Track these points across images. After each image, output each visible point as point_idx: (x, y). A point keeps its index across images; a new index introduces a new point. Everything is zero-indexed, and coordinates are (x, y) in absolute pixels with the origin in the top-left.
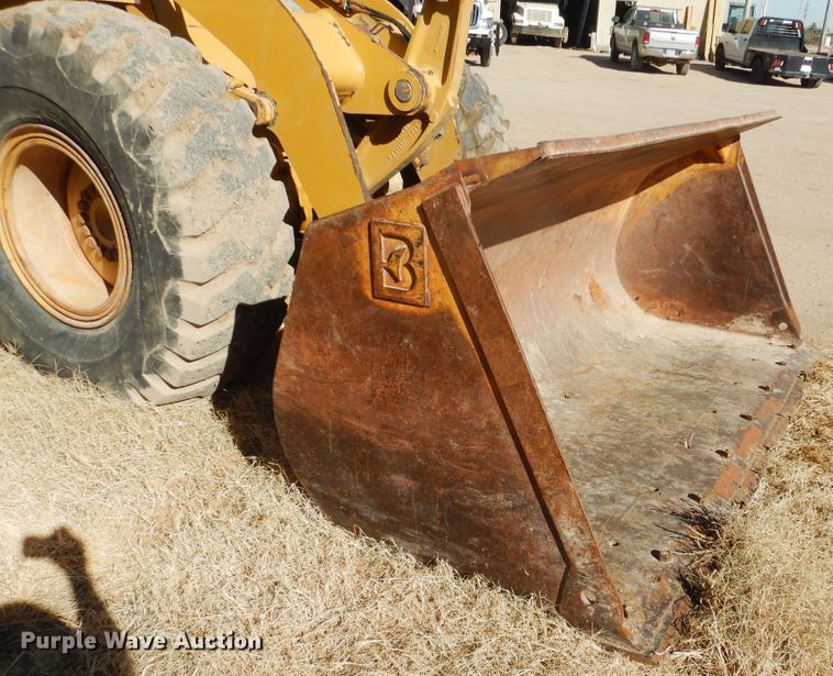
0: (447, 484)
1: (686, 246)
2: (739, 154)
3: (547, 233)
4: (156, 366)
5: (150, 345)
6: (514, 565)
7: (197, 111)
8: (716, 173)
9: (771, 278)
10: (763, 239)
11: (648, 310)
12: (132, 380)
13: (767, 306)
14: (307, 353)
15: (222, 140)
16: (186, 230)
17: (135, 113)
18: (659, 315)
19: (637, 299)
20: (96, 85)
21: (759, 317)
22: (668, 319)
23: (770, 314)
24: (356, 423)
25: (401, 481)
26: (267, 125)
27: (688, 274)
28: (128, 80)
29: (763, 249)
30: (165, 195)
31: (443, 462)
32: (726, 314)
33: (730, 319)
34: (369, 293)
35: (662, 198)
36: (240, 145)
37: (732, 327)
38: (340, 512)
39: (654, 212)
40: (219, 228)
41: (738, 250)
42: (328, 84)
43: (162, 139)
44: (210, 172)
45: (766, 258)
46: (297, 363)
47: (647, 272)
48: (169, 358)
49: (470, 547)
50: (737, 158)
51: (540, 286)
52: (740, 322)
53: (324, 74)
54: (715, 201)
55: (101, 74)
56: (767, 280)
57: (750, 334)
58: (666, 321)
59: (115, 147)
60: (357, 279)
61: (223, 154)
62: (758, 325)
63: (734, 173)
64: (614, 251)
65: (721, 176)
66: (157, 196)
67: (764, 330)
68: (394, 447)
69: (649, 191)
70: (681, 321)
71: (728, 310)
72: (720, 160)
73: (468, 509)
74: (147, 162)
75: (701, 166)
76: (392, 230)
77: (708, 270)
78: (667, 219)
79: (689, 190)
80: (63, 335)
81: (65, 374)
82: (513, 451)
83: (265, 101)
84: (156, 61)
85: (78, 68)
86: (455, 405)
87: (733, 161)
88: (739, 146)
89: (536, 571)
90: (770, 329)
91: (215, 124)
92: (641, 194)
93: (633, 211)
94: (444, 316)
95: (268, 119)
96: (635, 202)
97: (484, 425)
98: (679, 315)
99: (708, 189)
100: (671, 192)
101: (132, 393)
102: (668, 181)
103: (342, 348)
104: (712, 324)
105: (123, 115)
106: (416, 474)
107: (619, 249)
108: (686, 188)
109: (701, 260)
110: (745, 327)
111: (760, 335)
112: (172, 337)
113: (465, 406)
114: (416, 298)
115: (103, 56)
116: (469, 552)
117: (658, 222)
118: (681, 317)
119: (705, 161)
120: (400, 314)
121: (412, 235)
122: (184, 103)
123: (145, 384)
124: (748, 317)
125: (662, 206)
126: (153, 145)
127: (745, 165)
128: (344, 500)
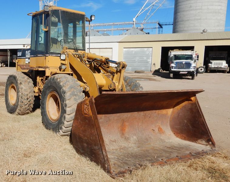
0: (90, 145)
1: (185, 121)
2: (196, 99)
3: (139, 113)
4: (61, 128)
5: (61, 125)
6: (98, 160)
7: (73, 89)
8: (191, 103)
9: (206, 129)
10: (203, 120)
11: (177, 137)
12: (58, 131)
13: (206, 137)
14: (76, 123)
15: (76, 93)
16: (67, 106)
17: (64, 89)
18: (179, 138)
19: (174, 134)
20: (61, 85)
21: (204, 140)
22: (182, 139)
23: (207, 139)
24: (80, 135)
25: (85, 145)
26: (88, 91)
27: (186, 127)
28: (64, 84)
29: (204, 122)
30: (66, 101)
31: (90, 141)
32: (196, 139)
33: (197, 140)
34: (83, 113)
35: (179, 109)
36: (79, 94)
37: (197, 142)
38: (78, 151)
39: (177, 112)
40: (72, 106)
41: (197, 122)
42: (97, 85)
43: (67, 93)
44: (73, 97)
45: (205, 125)
46: (75, 125)
47: (176, 127)
48: (63, 127)
49: (93, 157)
50: (195, 100)
51: (140, 125)
52: (199, 141)
53: (96, 83)
54: (191, 110)
55: (61, 84)
56: (205, 130)
57: (202, 144)
58: (181, 140)
59: (61, 94)
60: (82, 112)
61: (75, 95)
62: (204, 142)
63: (195, 103)
64: (169, 121)
65: (192, 104)
66: (65, 101)
67: (205, 144)
68: (85, 139)
69: (176, 107)
70: (185, 140)
71: (196, 138)
72: (191, 100)
73: (93, 149)
74: (64, 96)
75: (187, 102)
76: (86, 104)
77: (190, 127)
78: (180, 114)
79: (185, 107)
80: (51, 123)
81: (50, 130)
82: (98, 139)
83: (88, 87)
84: (69, 82)
85: (59, 83)
86: (92, 131)
87: (195, 101)
88: (196, 97)
89: (100, 161)
90: (207, 143)
91: (75, 91)
92: (175, 108)
93: (173, 112)
94: (91, 117)
95: (88, 90)
96: (173, 110)
97: (95, 134)
98: (184, 138)
99: (190, 107)
100: (181, 108)
101: (57, 133)
102: (180, 105)
103: (80, 122)
104: (193, 141)
105: (63, 89)
106: (87, 143)
107: (170, 121)
108: (184, 107)
109: (189, 125)
110: (200, 143)
111: (205, 145)
112: (64, 123)
113: (93, 131)
114: (88, 114)
115: (62, 81)
116: (93, 158)
117: (178, 115)
118: (185, 139)
119: (188, 101)
120: (86, 116)
121: (88, 105)
122: (71, 88)
123: (59, 132)
124: (201, 140)
125: (179, 111)
126: (66, 93)
127: (198, 102)
128: (78, 149)
